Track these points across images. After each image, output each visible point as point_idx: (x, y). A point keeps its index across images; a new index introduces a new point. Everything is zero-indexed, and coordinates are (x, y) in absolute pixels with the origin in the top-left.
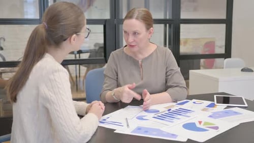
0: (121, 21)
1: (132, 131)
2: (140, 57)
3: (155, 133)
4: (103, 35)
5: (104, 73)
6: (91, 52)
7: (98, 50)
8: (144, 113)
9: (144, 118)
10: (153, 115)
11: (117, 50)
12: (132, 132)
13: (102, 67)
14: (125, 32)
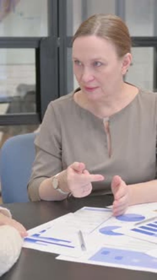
0: (69, 42)
1: (90, 256)
2: (106, 112)
3: (136, 261)
4: (33, 68)
5: (36, 142)
6: (10, 102)
7: (25, 97)
8: (115, 222)
9: (115, 231)
10: (132, 225)
11: (62, 98)
12: (90, 259)
13: (31, 131)
14: (77, 61)
